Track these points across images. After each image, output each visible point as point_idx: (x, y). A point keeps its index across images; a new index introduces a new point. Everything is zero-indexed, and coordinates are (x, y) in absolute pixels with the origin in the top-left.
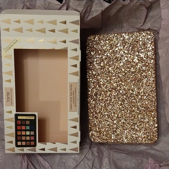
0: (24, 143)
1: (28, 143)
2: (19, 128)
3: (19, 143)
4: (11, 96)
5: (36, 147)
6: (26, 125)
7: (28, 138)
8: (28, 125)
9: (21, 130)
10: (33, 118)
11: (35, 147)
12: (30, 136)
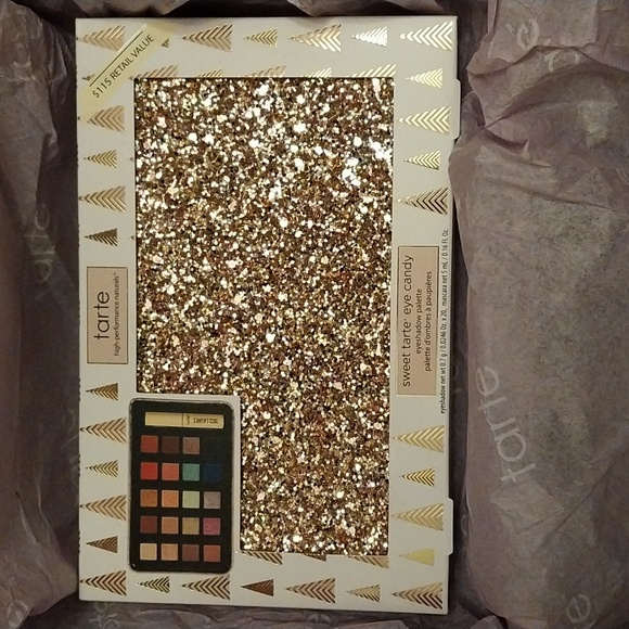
0: (170, 552)
1: (191, 552)
2: (149, 471)
3: (148, 551)
4: (117, 313)
5: (230, 573)
6: (182, 459)
7: (191, 527)
8: (191, 459)
9: (160, 485)
10: (216, 422)
11: (225, 575)
12: (201, 513)
